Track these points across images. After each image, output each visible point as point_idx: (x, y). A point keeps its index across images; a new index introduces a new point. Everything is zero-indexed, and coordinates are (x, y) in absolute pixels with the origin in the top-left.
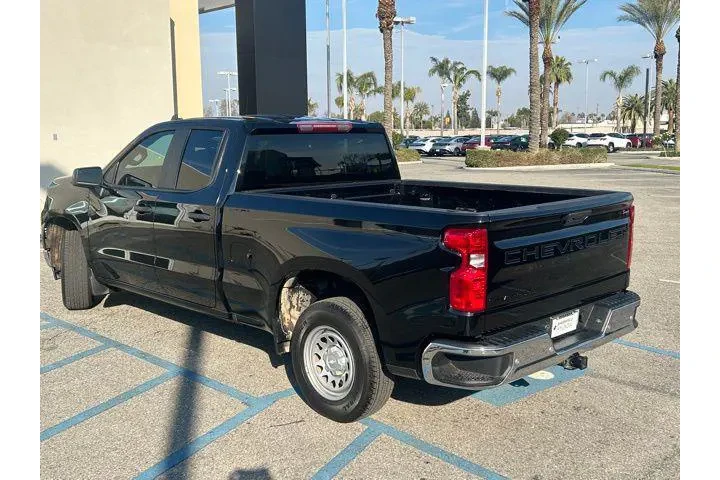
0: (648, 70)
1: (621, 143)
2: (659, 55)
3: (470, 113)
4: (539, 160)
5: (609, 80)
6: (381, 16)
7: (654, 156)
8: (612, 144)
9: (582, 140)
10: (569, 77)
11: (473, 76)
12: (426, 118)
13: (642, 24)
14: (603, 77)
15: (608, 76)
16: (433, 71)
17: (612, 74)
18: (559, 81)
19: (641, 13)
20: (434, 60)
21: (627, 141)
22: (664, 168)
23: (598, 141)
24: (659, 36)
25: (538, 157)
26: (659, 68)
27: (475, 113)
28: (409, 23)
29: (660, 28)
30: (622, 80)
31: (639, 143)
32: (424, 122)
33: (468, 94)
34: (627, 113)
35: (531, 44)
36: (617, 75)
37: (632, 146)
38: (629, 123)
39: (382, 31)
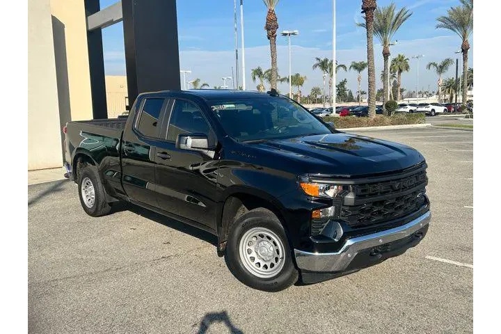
0: (457, 60)
1: (440, 109)
2: (465, 50)
3: (347, 92)
4: (376, 123)
5: (433, 69)
6: (268, 28)
7: (461, 117)
8: (433, 110)
9: (413, 108)
10: (407, 68)
11: (341, 68)
12: (319, 96)
13: (453, 30)
14: (429, 66)
15: (432, 66)
16: (315, 66)
17: (435, 65)
18: (401, 71)
19: (452, 22)
20: (318, 59)
21: (444, 108)
22: (465, 126)
23: (424, 109)
24: (464, 37)
25: (375, 120)
26: (465, 59)
27: (350, 93)
28: (293, 34)
29: (465, 31)
30: (442, 68)
31: (453, 109)
32: (318, 99)
33: (345, 81)
34: (447, 90)
35: (368, 42)
36: (438, 65)
37: (448, 111)
38: (448, 96)
39: (269, 38)
